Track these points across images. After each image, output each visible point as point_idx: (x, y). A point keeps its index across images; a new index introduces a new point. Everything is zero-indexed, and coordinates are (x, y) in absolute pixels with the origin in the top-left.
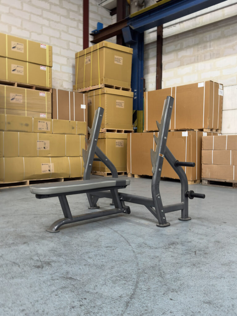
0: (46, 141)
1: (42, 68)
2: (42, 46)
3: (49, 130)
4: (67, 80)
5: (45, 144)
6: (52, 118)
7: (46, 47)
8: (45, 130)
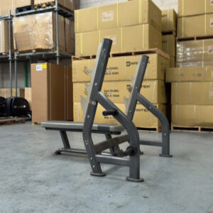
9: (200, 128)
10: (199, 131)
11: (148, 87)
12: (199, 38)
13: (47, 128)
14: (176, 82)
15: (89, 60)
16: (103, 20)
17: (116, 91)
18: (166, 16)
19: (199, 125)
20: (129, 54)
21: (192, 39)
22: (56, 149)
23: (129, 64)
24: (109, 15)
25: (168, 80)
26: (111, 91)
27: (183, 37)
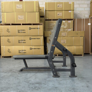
0: (65, 40)
1: (69, 11)
2: (70, 3)
3: (66, 35)
4: (87, 13)
5: (64, 41)
6: (74, 31)
7: (72, 3)
8: (65, 36)
9: (58, 55)
10: (58, 56)
11: (39, 39)
12: (53, 20)
13: (15, 59)
14: (48, 37)
15: (10, 26)
16: (17, 8)
17: (25, 40)
18: (41, 9)
19: (57, 54)
20: (30, 24)
21: (51, 20)
22: (21, 68)
23: (30, 29)
24: (20, 6)
25: (46, 36)
26: (22, 40)
27: (47, 19)
